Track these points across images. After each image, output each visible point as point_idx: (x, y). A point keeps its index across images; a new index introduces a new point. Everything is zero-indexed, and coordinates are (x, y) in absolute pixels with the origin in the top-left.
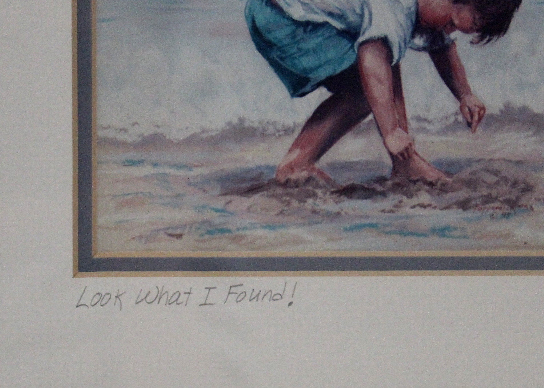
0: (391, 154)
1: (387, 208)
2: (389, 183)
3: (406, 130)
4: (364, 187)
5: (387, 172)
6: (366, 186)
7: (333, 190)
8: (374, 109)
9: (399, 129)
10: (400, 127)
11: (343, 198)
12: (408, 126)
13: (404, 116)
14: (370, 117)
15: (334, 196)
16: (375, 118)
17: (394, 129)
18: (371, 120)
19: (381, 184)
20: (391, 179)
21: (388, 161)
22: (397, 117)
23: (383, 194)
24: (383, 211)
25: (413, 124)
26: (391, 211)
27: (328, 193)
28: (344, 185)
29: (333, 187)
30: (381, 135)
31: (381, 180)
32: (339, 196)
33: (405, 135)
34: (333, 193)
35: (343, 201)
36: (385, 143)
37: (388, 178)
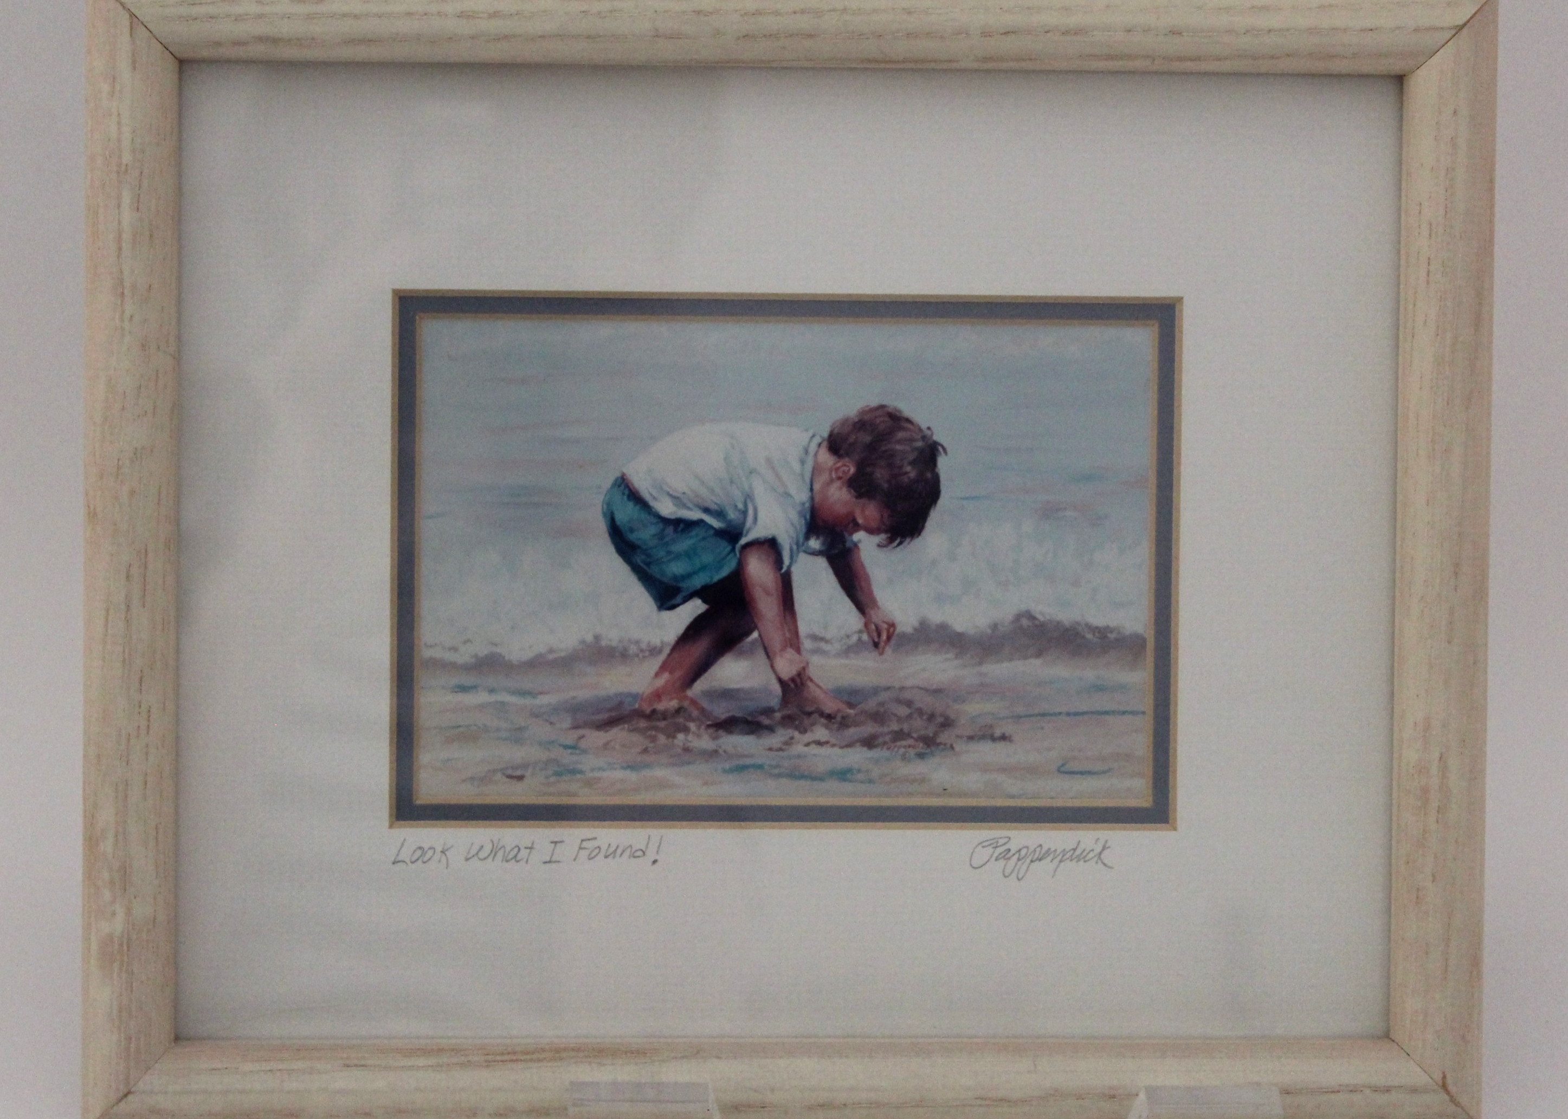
0: (780, 681)
1: (775, 746)
2: (778, 715)
3: (798, 650)
4: (747, 719)
5: (775, 702)
6: (750, 718)
7: (709, 723)
8: (759, 625)
9: (790, 650)
10: (791, 646)
11: (721, 732)
12: (801, 646)
13: (797, 634)
14: (755, 635)
15: (711, 731)
16: (760, 635)
17: (783, 649)
18: (756, 639)
19: (768, 717)
20: (779, 710)
21: (777, 689)
22: (788, 635)
23: (771, 729)
24: (770, 749)
25: (807, 644)
26: (780, 749)
27: (703, 727)
28: (723, 717)
29: (709, 720)
30: (768, 657)
31: (768, 711)
32: (717, 731)
33: (797, 656)
34: (709, 726)
35: (721, 737)
36: (772, 666)
37: (776, 708)
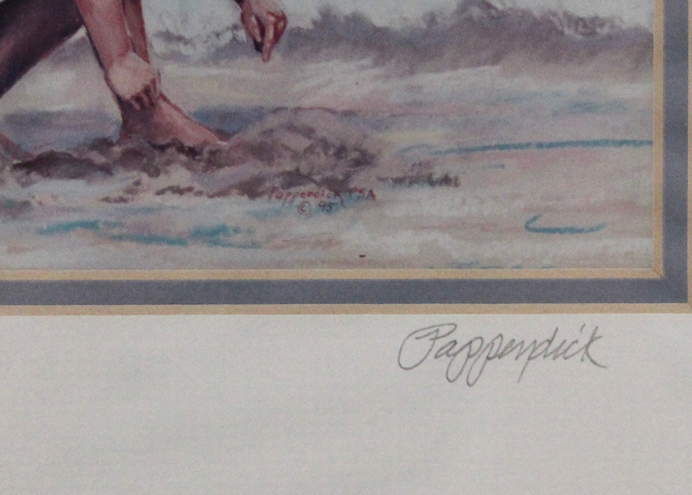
0: (120, 100)
1: (115, 195)
2: (117, 150)
3: (145, 56)
4: (70, 155)
5: (112, 131)
6: (75, 155)
7: (15, 162)
8: (87, 18)
9: (132, 55)
10: (135, 51)
11: (34, 175)
12: (149, 49)
13: (142, 31)
14: (81, 33)
15: (19, 173)
16: (89, 34)
17: (123, 55)
18: (83, 39)
19: (102, 152)
20: (119, 143)
21: (114, 111)
22: (129, 33)
23: (107, 170)
24: (107, 200)
25: (157, 46)
26: (122, 200)
27: (8, 168)
28: (36, 153)
29: (15, 156)
30: (101, 65)
31: (103, 144)
32: (28, 173)
33: (143, 65)
34: (16, 167)
35: (35, 182)
36: (107, 79)
37: (114, 141)
